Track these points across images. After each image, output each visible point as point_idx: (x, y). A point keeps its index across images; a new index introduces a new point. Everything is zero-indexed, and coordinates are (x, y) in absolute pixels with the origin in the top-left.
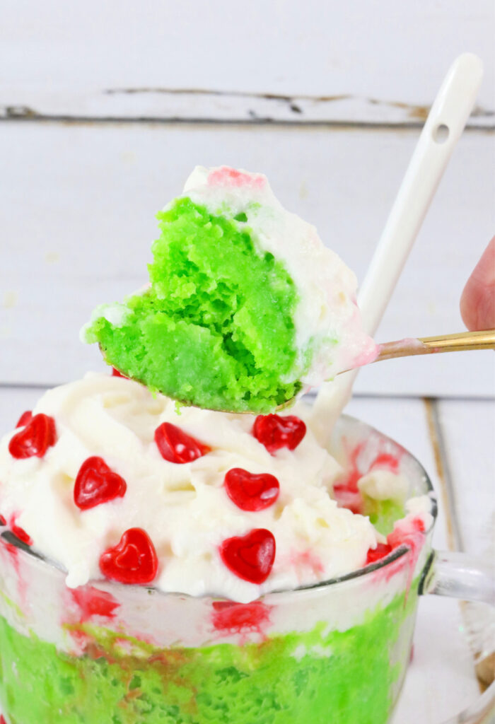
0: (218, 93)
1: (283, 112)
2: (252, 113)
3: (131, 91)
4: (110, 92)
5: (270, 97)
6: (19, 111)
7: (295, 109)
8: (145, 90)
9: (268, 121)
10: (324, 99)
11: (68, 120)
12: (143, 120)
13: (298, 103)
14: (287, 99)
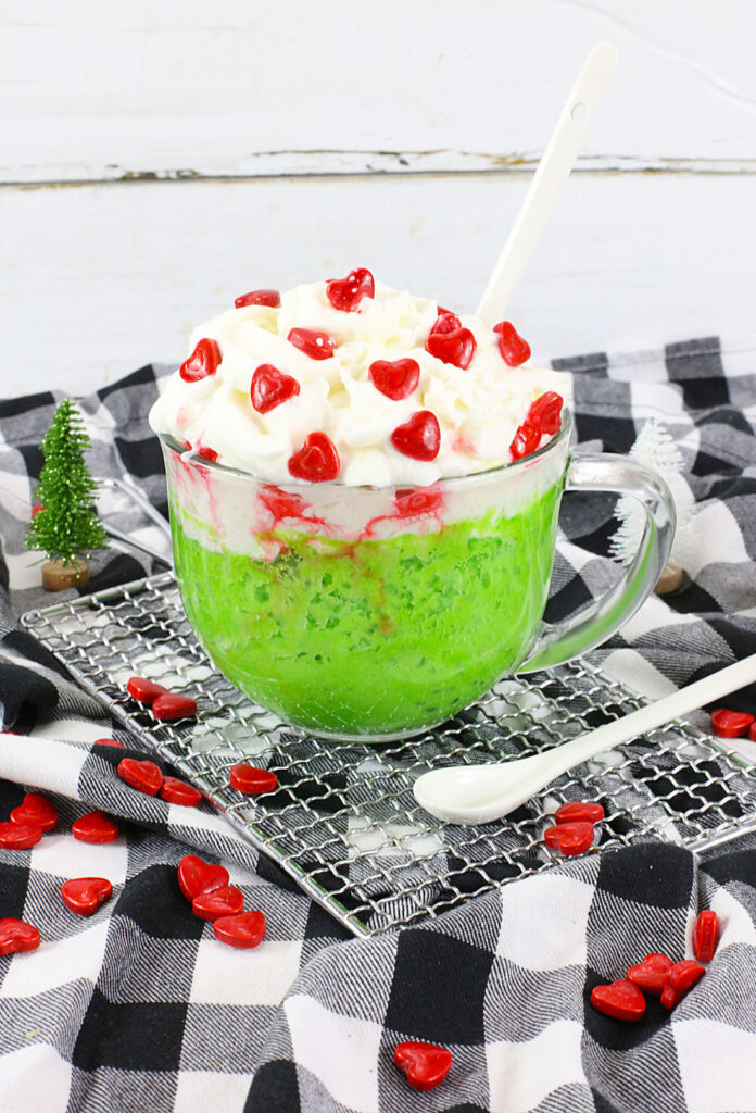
0: (342, 152)
1: (393, 165)
2: (369, 167)
3: (272, 153)
4: (257, 155)
5: (383, 153)
6: (186, 173)
7: (403, 162)
8: (285, 152)
9: (383, 173)
10: (426, 153)
11: (225, 178)
12: (283, 176)
13: (405, 157)
14: (396, 154)
